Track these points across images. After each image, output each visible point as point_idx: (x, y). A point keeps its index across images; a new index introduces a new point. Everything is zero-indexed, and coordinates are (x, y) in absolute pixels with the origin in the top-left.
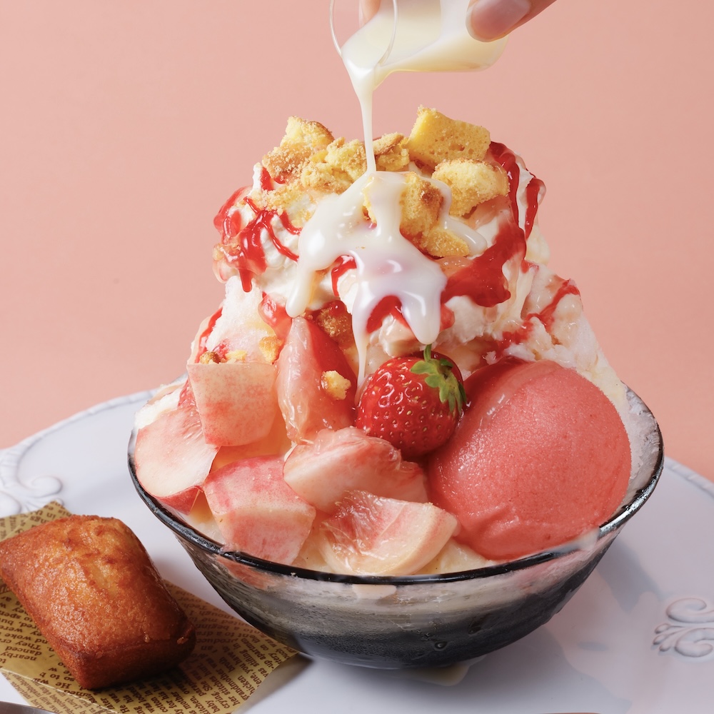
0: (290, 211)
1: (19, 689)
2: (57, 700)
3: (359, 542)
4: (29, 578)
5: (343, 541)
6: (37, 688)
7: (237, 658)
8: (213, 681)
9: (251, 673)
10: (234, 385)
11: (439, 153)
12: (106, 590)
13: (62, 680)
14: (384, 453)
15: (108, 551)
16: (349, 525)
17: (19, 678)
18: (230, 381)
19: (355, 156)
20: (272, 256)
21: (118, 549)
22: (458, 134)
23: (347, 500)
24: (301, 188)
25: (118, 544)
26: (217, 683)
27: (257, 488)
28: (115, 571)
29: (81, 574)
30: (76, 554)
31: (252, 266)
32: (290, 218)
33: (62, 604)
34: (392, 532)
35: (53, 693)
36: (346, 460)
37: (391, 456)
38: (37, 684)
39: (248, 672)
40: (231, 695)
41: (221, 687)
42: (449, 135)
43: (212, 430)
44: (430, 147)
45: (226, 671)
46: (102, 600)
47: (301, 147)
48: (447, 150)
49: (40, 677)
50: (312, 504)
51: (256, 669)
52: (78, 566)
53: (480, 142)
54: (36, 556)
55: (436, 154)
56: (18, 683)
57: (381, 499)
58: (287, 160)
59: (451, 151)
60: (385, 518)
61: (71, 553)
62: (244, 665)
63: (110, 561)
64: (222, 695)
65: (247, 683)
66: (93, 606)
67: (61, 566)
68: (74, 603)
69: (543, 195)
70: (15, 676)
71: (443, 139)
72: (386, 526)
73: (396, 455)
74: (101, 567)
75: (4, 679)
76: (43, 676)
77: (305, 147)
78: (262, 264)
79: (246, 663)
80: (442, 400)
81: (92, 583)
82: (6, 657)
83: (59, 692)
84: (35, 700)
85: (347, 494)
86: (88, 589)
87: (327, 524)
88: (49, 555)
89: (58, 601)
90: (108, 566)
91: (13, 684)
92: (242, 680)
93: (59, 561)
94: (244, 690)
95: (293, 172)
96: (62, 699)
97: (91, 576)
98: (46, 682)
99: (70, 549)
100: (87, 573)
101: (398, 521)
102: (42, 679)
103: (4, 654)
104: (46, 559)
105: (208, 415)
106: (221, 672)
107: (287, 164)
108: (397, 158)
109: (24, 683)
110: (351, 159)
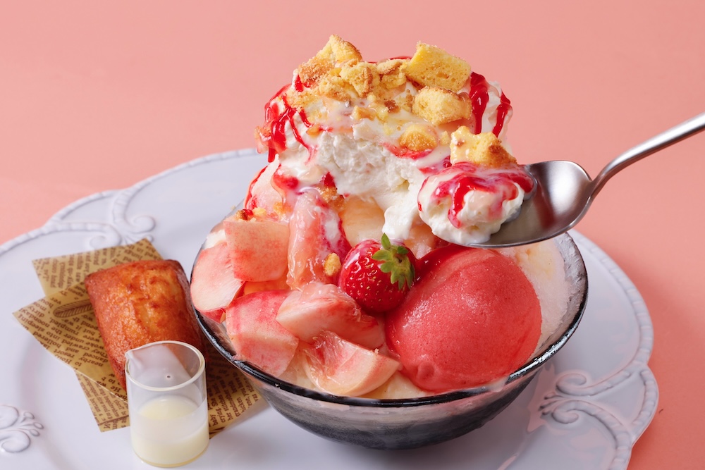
0: (307, 110)
1: (84, 388)
2: (108, 401)
3: (326, 368)
4: (102, 308)
5: (317, 365)
6: (97, 389)
7: (241, 383)
8: (220, 398)
9: (247, 397)
10: (256, 239)
11: (428, 79)
12: (148, 328)
13: (116, 385)
14: (349, 309)
15: (155, 298)
16: (320, 354)
17: (86, 379)
18: (253, 235)
19: (360, 75)
20: (291, 141)
21: (163, 297)
22: (444, 66)
23: (321, 337)
24: (319, 94)
25: (164, 292)
26: (222, 400)
27: (261, 319)
28: (157, 314)
29: (133, 313)
30: (133, 298)
31: (277, 147)
32: (307, 115)
33: (118, 334)
34: (347, 366)
35: (107, 394)
36: (320, 311)
37: (354, 312)
38: (98, 386)
39: (245, 395)
40: (228, 412)
41: (224, 404)
42: (438, 65)
43: (239, 269)
44: (422, 73)
45: (231, 391)
46: (144, 335)
47: (326, 62)
48: (435, 77)
49: (101, 381)
50: (297, 337)
51: (251, 394)
52: (131, 307)
53: (461, 74)
54: (108, 292)
55: (425, 79)
56: (85, 383)
57: (343, 342)
58: (314, 71)
59: (438, 78)
60: (344, 356)
61: (130, 296)
62: (244, 389)
63: (155, 306)
64: (223, 411)
65: (242, 404)
66: (137, 338)
67: (122, 304)
68: (125, 334)
69: (511, 117)
70: (84, 377)
71: (432, 68)
72: (345, 361)
73: (357, 312)
74: (148, 310)
75: (76, 378)
76: (103, 380)
77: (329, 62)
78: (283, 146)
79: (246, 388)
80: (392, 281)
81: (139, 322)
82: (82, 362)
83: (111, 394)
84: (93, 399)
85: (322, 333)
86: (136, 326)
87: (306, 351)
88: (116, 294)
89: (115, 331)
90: (152, 310)
91: (82, 384)
92: (239, 400)
93: (121, 300)
94: (239, 409)
95: (316, 81)
96: (112, 400)
97: (140, 316)
98: (104, 385)
99: (129, 292)
100: (137, 313)
101: (352, 360)
102: (102, 382)
103: (81, 359)
104: (114, 298)
105: (236, 259)
106: (227, 392)
107: (313, 75)
108: (395, 79)
109: (89, 384)
110: (356, 77)
